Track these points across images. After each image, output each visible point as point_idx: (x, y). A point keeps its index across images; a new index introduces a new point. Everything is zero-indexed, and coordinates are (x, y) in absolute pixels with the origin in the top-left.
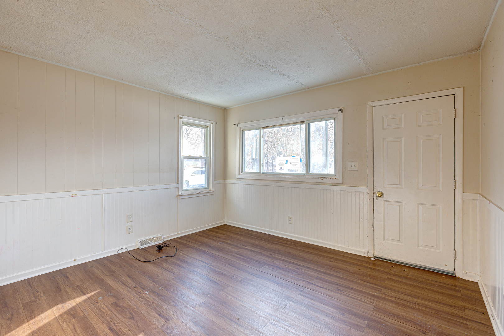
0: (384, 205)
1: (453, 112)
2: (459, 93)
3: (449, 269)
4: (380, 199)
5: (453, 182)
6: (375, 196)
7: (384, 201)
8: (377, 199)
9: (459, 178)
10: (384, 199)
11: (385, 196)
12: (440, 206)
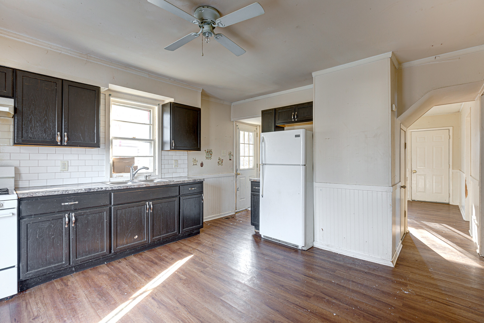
0: (417, 176)
1: (448, 136)
2: (451, 128)
3: (447, 202)
4: (415, 173)
5: (448, 165)
6: (412, 172)
7: (417, 175)
8: (413, 174)
9: (451, 164)
10: (416, 173)
11: (417, 172)
12: (442, 175)
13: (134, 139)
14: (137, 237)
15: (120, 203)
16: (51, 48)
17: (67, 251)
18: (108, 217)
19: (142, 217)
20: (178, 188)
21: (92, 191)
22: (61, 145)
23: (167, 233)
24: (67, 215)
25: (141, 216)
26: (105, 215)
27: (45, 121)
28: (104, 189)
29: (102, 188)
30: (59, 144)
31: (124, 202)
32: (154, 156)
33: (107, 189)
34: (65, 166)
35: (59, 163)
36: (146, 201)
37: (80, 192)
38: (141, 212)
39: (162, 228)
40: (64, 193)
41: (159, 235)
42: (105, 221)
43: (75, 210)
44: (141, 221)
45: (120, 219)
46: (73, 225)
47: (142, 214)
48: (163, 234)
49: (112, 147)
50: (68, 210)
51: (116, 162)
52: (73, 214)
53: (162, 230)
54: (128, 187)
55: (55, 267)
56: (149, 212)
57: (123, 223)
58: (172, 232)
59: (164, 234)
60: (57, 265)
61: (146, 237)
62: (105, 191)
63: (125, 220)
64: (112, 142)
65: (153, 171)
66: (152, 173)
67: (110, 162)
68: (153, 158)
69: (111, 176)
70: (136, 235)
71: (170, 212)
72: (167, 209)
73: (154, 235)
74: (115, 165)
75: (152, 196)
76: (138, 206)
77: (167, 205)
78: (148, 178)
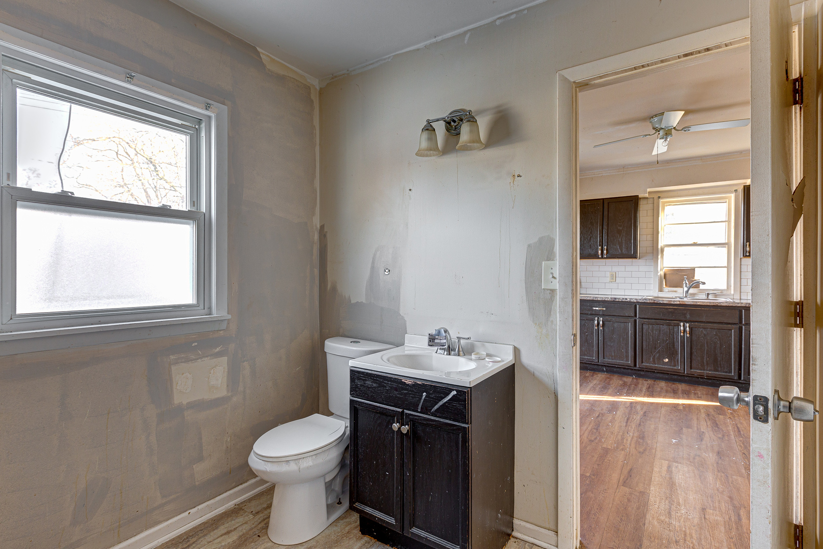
13: (695, 244)
14: (667, 360)
15: (646, 317)
16: (594, 174)
17: (596, 349)
18: (633, 329)
19: (675, 340)
20: (738, 312)
21: (617, 300)
22: (602, 258)
23: (714, 371)
24: (596, 318)
25: (674, 338)
26: (630, 326)
27: (590, 238)
28: (628, 300)
29: (626, 299)
30: (600, 257)
31: (651, 317)
32: (728, 267)
33: (632, 301)
34: (614, 277)
35: (608, 274)
36: (681, 321)
37: (606, 299)
38: (674, 333)
39: (707, 362)
40: (594, 299)
41: (701, 370)
42: (630, 332)
43: (603, 315)
44: (674, 343)
45: (646, 334)
46: (601, 328)
47: (675, 336)
48: (707, 370)
49: (662, 257)
50: (597, 314)
51: (669, 274)
52: (601, 319)
53: (707, 364)
54: (655, 302)
55: (588, 359)
56: (684, 335)
57: (649, 339)
58: (726, 372)
59: (709, 371)
60: (589, 358)
61: (681, 365)
62: (630, 302)
63: (653, 337)
64: (662, 250)
65: (726, 288)
66: (724, 290)
67: (659, 274)
68: (726, 269)
69: (661, 290)
70: (667, 358)
71: (720, 343)
72: (716, 338)
73: (693, 366)
74: (667, 276)
75: (688, 316)
76: (669, 325)
77: (716, 332)
78: (710, 297)
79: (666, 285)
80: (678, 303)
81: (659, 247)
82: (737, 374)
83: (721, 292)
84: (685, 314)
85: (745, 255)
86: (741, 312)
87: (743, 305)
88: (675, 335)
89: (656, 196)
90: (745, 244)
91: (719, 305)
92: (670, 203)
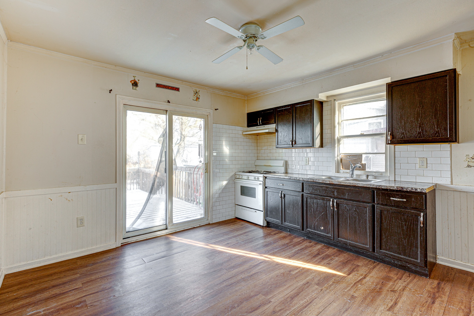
13: (362, 135)
14: (323, 228)
15: (309, 193)
16: (287, 87)
17: (281, 215)
20: (371, 193)
21: (292, 179)
23: (355, 242)
24: (280, 192)
25: (327, 211)
26: (299, 199)
28: (298, 179)
31: (312, 193)
32: (386, 153)
33: (300, 180)
34: (307, 161)
36: (331, 197)
37: (285, 178)
38: (327, 206)
41: (345, 239)
44: (327, 215)
45: (309, 206)
46: (283, 199)
48: (350, 241)
49: (339, 146)
50: (281, 189)
51: (345, 159)
52: (283, 192)
53: (350, 235)
56: (333, 209)
57: (311, 210)
58: (363, 244)
61: (331, 233)
63: (313, 208)
64: (339, 141)
65: (384, 171)
66: (383, 172)
67: (336, 159)
68: (384, 155)
69: (338, 171)
70: (322, 226)
71: (359, 218)
72: (355, 214)
73: (340, 236)
74: (343, 161)
75: (336, 194)
76: (323, 199)
77: (355, 209)
78: (370, 178)
79: (342, 167)
80: (329, 182)
81: (336, 138)
82: (371, 246)
83: (381, 174)
84: (333, 192)
85: (388, 143)
86: (374, 192)
87: (374, 187)
88: (327, 208)
89: (332, 99)
90: (387, 133)
91: (356, 185)
92: (346, 104)
